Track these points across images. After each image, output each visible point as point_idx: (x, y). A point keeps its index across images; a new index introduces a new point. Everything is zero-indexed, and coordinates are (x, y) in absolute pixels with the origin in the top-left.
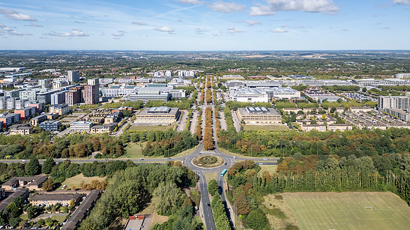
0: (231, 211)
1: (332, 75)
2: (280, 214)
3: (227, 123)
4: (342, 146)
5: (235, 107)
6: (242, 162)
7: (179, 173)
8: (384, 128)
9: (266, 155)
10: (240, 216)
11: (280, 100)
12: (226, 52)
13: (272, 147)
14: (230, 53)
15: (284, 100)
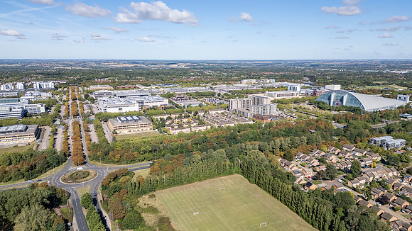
0: (108, 219)
1: (194, 83)
2: (153, 210)
3: (98, 135)
4: (203, 143)
5: (106, 118)
6: (116, 172)
7: (46, 194)
8: (233, 125)
9: (139, 161)
10: (117, 221)
11: (151, 108)
12: (91, 61)
13: (145, 152)
14: (95, 61)
15: (154, 108)
